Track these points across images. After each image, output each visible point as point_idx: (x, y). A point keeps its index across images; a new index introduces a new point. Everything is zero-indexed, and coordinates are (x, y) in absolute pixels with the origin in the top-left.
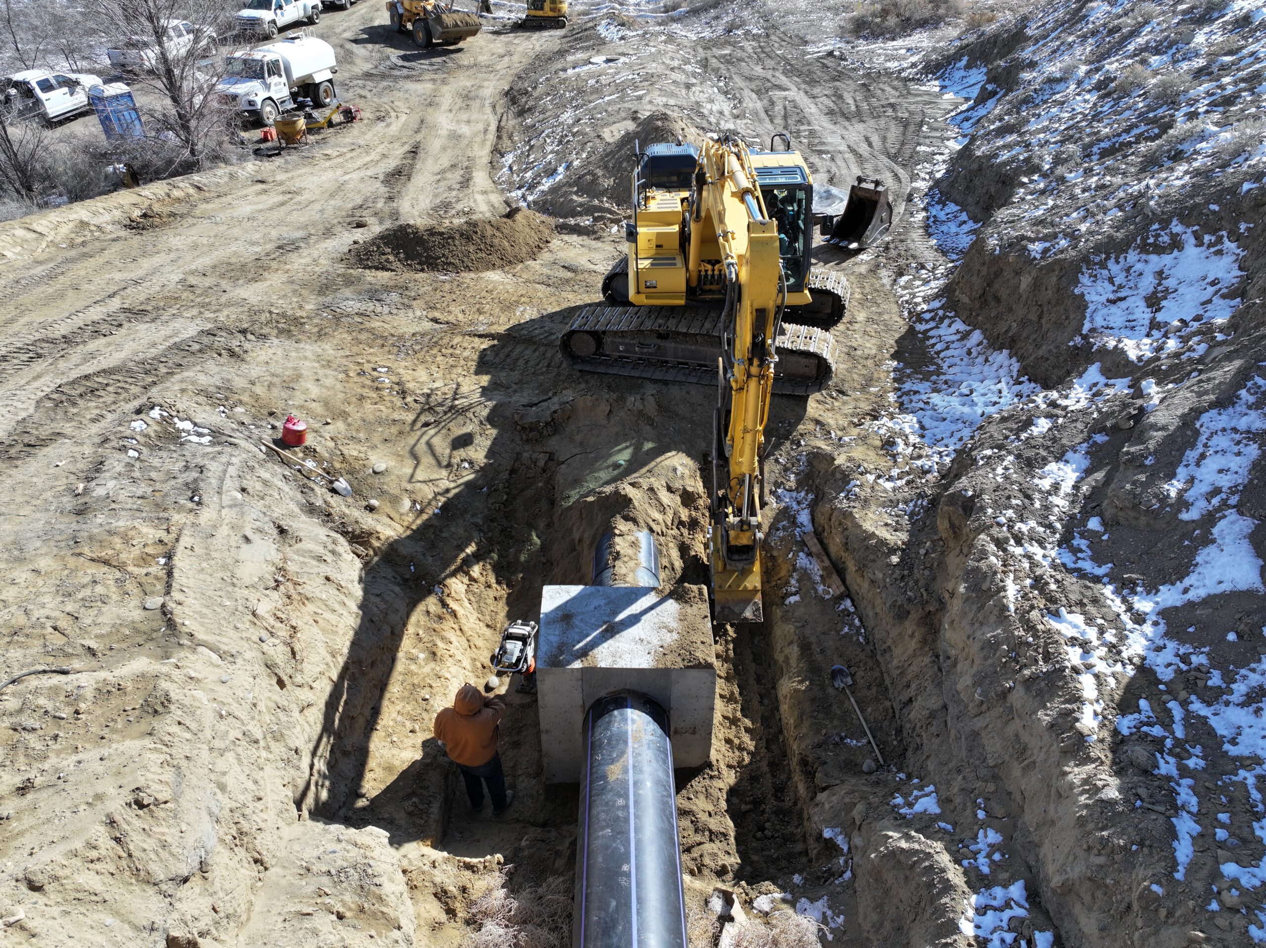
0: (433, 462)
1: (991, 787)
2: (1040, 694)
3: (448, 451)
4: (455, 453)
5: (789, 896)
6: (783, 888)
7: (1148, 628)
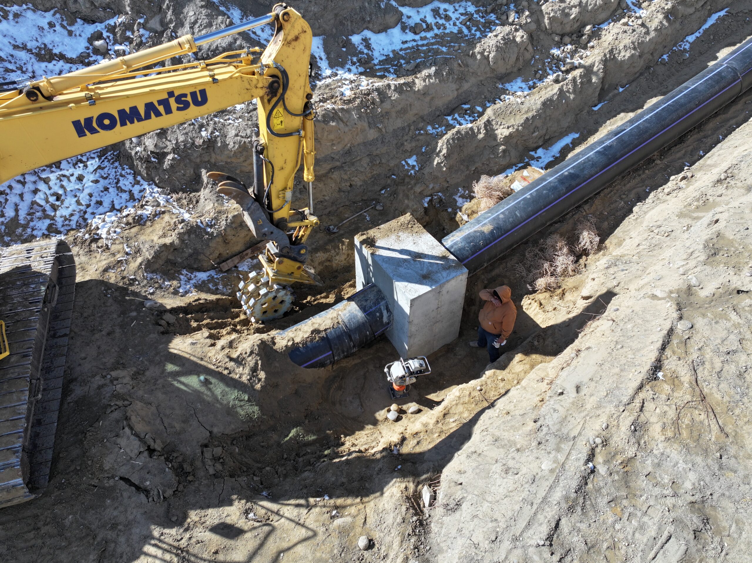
0: (271, 539)
1: (412, 128)
2: (384, 98)
3: (248, 535)
4: (246, 528)
5: (458, 210)
6: (456, 214)
7: (339, 72)
